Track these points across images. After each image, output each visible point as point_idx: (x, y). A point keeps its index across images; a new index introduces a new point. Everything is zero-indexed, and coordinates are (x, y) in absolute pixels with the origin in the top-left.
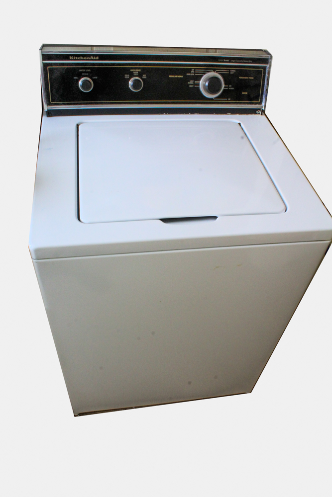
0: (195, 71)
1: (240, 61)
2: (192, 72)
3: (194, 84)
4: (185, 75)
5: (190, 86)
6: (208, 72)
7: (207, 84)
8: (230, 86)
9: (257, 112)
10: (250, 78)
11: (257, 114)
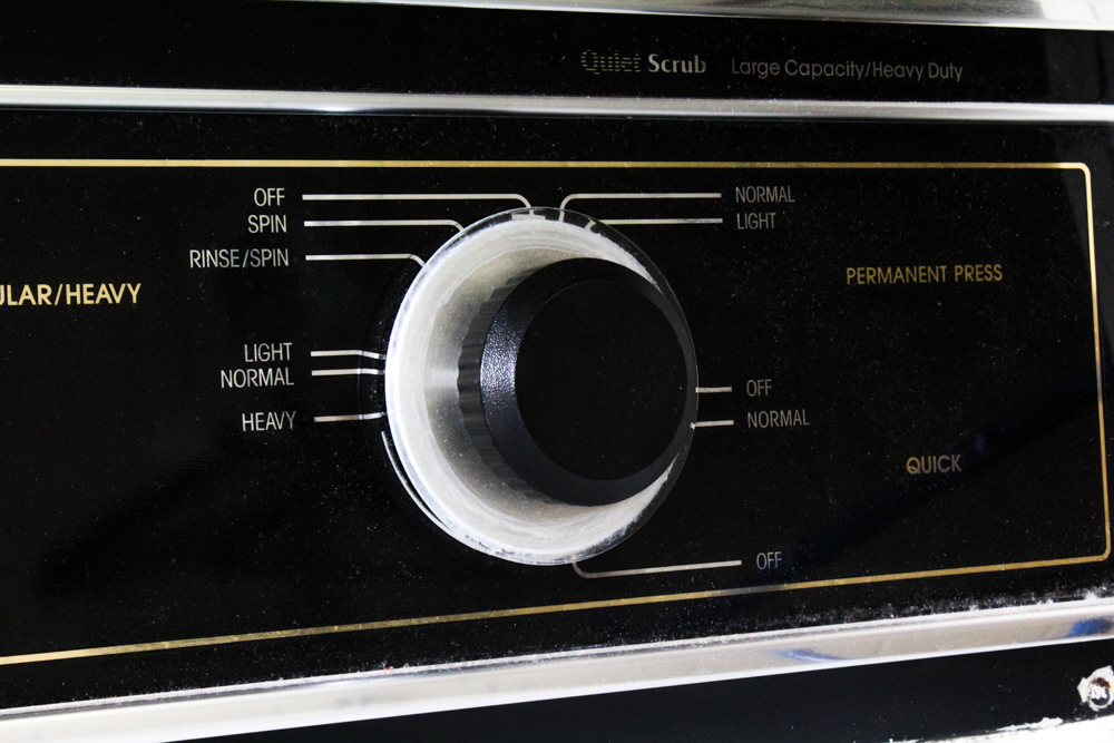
0: (294, 209)
1: (832, 70)
2: (257, 224)
3: (302, 395)
4: (166, 276)
5: (251, 422)
6: (472, 215)
7: (499, 371)
8: (759, 387)
9: (1087, 689)
10: (964, 272)
11: (1085, 713)
